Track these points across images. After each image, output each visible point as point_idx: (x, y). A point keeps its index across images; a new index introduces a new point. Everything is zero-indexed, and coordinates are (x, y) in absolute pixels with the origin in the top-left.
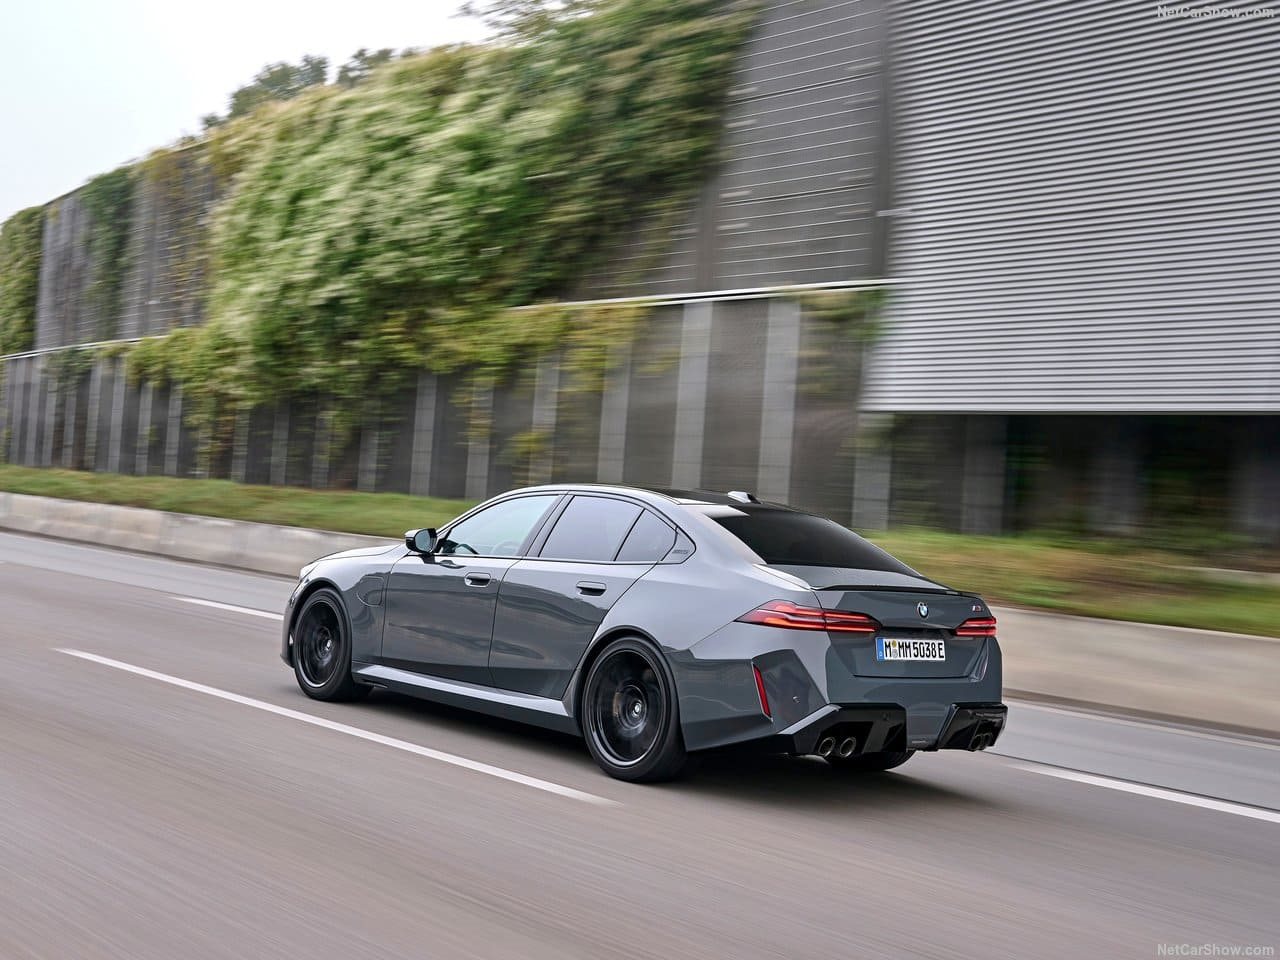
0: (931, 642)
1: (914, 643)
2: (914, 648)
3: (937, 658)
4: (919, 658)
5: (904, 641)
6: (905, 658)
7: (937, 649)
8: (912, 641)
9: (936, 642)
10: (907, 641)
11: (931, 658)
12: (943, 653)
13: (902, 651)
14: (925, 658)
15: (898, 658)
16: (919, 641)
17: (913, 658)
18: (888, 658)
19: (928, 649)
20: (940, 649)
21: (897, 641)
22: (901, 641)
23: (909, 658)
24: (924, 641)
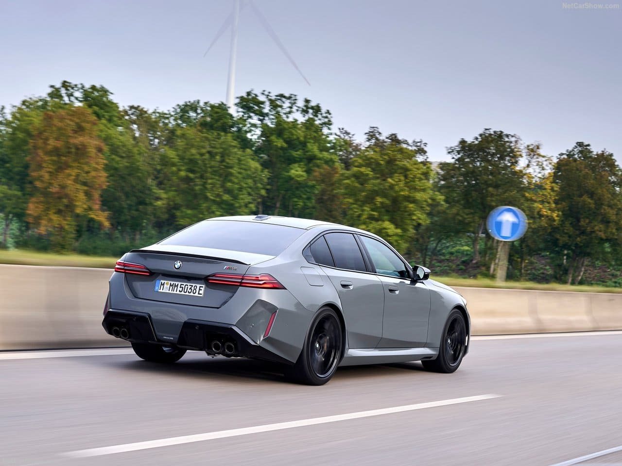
0: (194, 285)
1: (181, 285)
2: (180, 287)
3: (197, 294)
4: (183, 293)
5: (174, 283)
6: (172, 292)
7: (198, 290)
8: (180, 283)
9: (198, 286)
10: (177, 283)
11: (192, 294)
12: (201, 292)
13: (171, 288)
14: (187, 294)
15: (168, 292)
16: (185, 284)
17: (178, 292)
18: (161, 291)
19: (190, 289)
20: (200, 290)
21: (170, 282)
22: (172, 283)
23: (175, 292)
24: (189, 284)
